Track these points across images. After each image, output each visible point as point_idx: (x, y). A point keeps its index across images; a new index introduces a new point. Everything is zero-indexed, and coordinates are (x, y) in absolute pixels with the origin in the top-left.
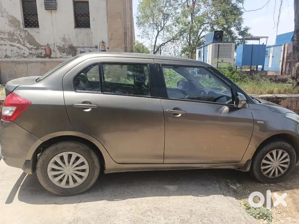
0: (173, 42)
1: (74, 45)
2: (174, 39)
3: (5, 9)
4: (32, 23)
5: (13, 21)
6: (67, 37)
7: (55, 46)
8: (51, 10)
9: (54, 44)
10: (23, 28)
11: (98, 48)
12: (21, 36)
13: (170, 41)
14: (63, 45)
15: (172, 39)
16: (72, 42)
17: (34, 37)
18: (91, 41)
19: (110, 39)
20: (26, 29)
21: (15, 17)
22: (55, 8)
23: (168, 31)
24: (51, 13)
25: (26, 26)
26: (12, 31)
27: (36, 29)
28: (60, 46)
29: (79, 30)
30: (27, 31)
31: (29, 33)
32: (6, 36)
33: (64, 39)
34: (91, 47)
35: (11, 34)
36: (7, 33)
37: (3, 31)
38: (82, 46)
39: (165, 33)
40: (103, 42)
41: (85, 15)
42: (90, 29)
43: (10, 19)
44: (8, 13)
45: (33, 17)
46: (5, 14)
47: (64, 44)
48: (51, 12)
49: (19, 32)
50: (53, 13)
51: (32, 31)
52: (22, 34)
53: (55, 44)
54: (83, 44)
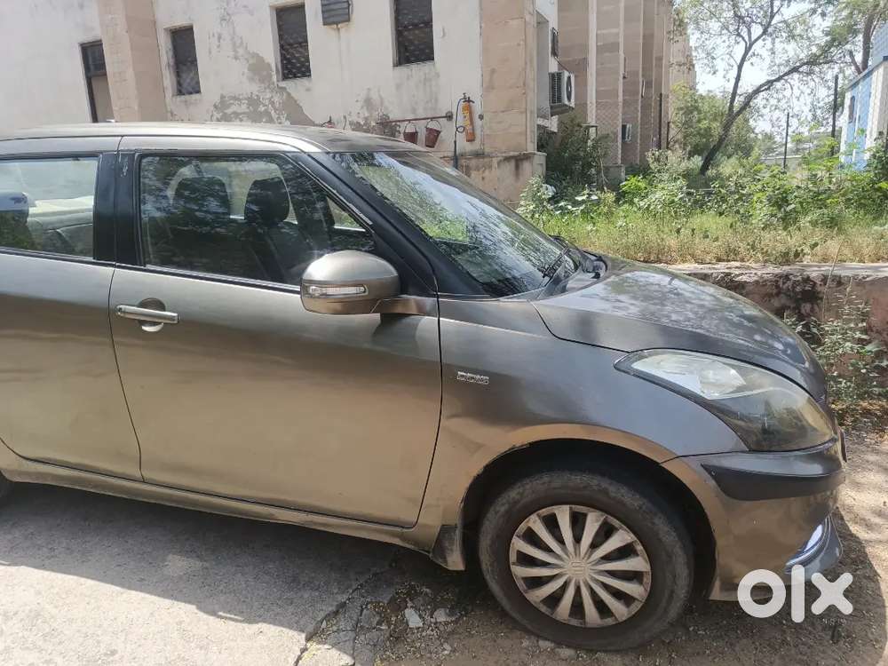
0: (809, 73)
1: (392, 117)
2: (813, 61)
3: (241, 38)
4: (298, 65)
5: (257, 68)
6: (375, 96)
7: (348, 122)
8: (337, 23)
9: (345, 117)
10: (278, 81)
11: (454, 117)
12: (273, 103)
13: (795, 70)
14: (366, 119)
15: (804, 64)
16: (386, 108)
17: (301, 104)
18: (436, 100)
19: (488, 87)
20: (283, 84)
21: (261, 55)
22: (346, 18)
23: (792, 36)
24: (337, 31)
25: (285, 77)
26: (255, 93)
27: (304, 82)
28: (358, 123)
29: (404, 70)
30: (285, 88)
31: (289, 94)
32: (244, 108)
33: (368, 102)
34: (432, 119)
35: (253, 101)
36: (246, 99)
37: (237, 96)
38: (411, 117)
39: (779, 46)
40: (468, 101)
41: (422, 25)
42: (434, 65)
43: (251, 62)
44: (246, 48)
45: (300, 50)
46: (241, 51)
47: (367, 115)
48: (339, 29)
49: (269, 96)
50: (342, 31)
51: (295, 87)
52: (276, 99)
53: (347, 117)
54: (414, 111)
